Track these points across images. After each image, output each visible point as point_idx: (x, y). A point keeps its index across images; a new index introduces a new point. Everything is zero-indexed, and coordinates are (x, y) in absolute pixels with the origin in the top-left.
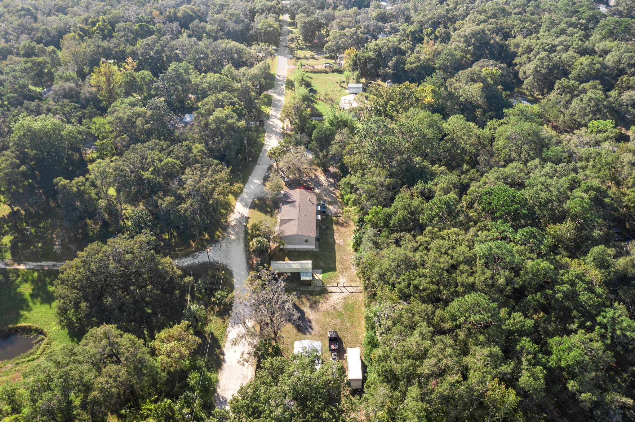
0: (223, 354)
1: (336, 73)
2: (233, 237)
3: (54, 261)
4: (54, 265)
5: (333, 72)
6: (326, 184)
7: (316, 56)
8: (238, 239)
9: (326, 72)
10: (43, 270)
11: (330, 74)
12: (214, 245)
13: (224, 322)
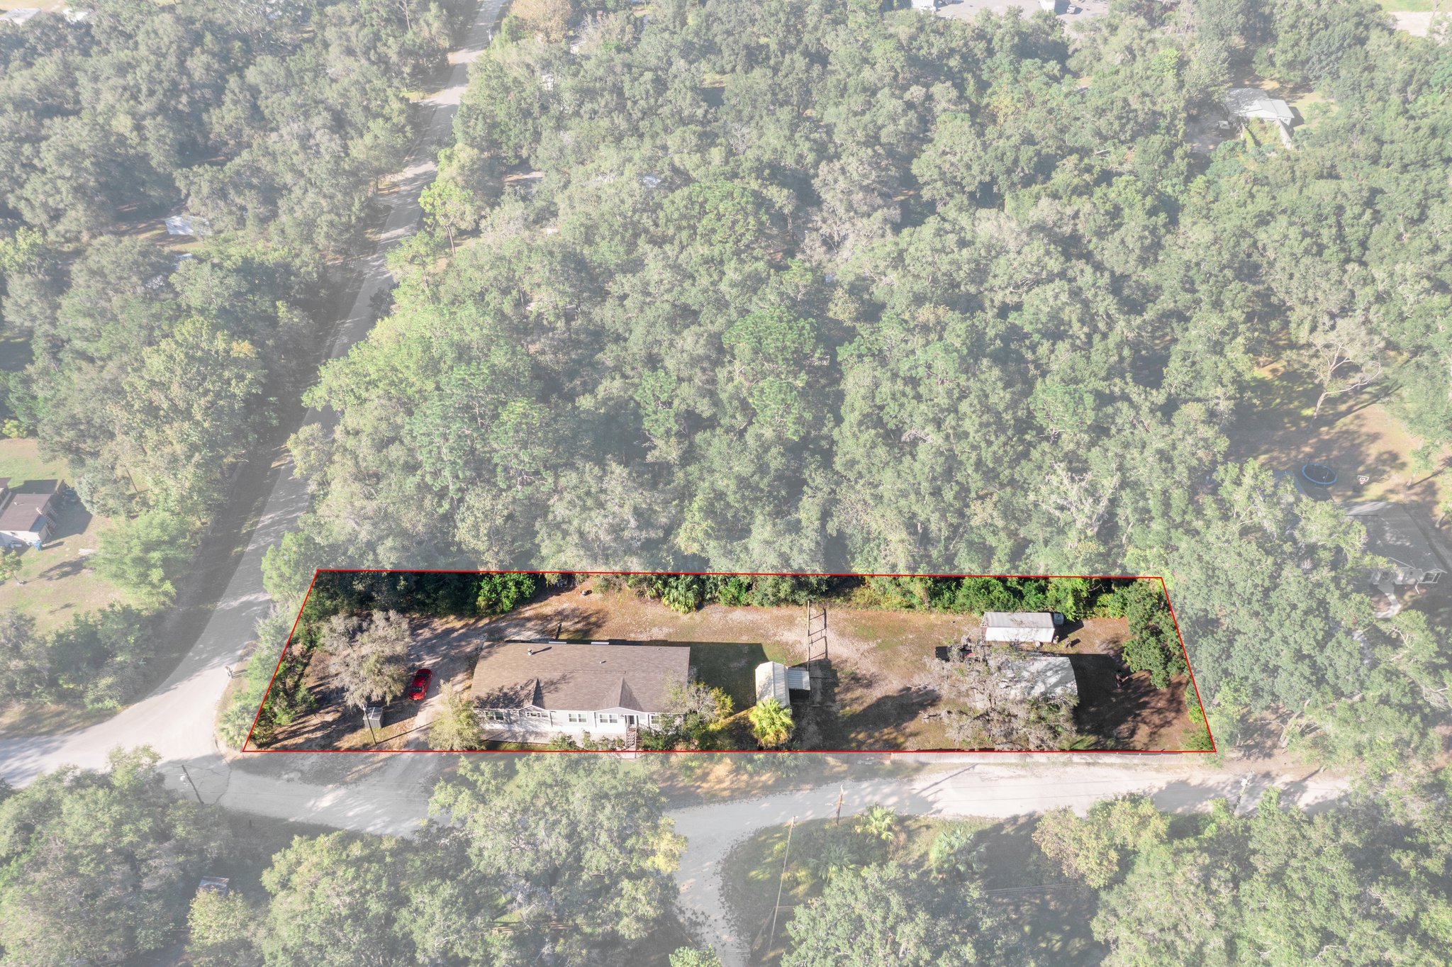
13: (928, 827)
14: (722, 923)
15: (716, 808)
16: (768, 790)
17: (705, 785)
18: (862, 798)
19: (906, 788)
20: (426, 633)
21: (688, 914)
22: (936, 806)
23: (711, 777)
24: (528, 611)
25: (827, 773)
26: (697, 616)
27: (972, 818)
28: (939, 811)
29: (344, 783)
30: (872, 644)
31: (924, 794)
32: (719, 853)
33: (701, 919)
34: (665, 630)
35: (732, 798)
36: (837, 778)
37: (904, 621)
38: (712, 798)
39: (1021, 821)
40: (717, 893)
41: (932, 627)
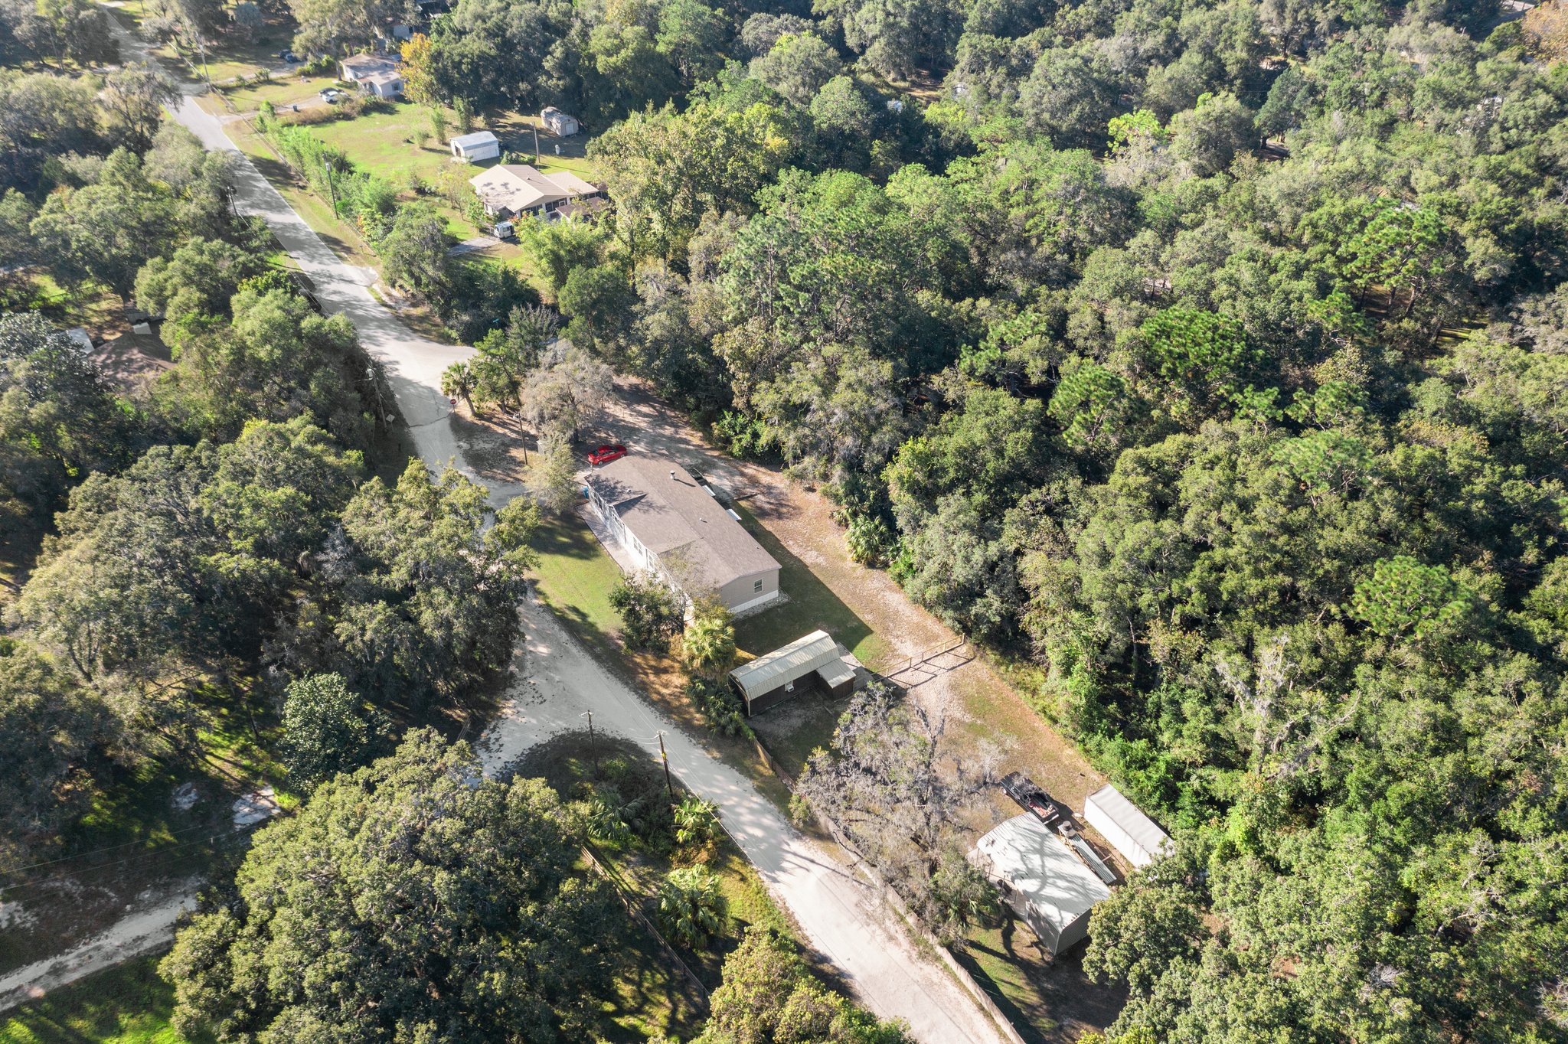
0: (825, 959)
1: (375, 115)
2: (543, 650)
3: (43, 956)
4: (57, 971)
5: (366, 111)
6: (642, 423)
7: (273, 76)
8: (561, 652)
9: (347, 117)
10: (34, 1003)
11: (362, 120)
12: (510, 691)
13: (743, 879)
14: (499, 765)
15: (633, 699)
16: (687, 726)
17: (652, 677)
18: (739, 805)
19: (785, 837)
20: (668, 431)
21: (493, 736)
22: (780, 875)
23: (665, 677)
24: (751, 469)
25: (748, 762)
26: (861, 570)
27: (790, 916)
28: (775, 880)
29: (478, 473)
30: (968, 718)
31: (789, 857)
32: (578, 723)
33: (494, 747)
34: (821, 560)
35: (652, 703)
36: (748, 773)
37: (1034, 730)
38: (642, 691)
39: (825, 967)
40: (531, 744)
41: (1054, 758)
